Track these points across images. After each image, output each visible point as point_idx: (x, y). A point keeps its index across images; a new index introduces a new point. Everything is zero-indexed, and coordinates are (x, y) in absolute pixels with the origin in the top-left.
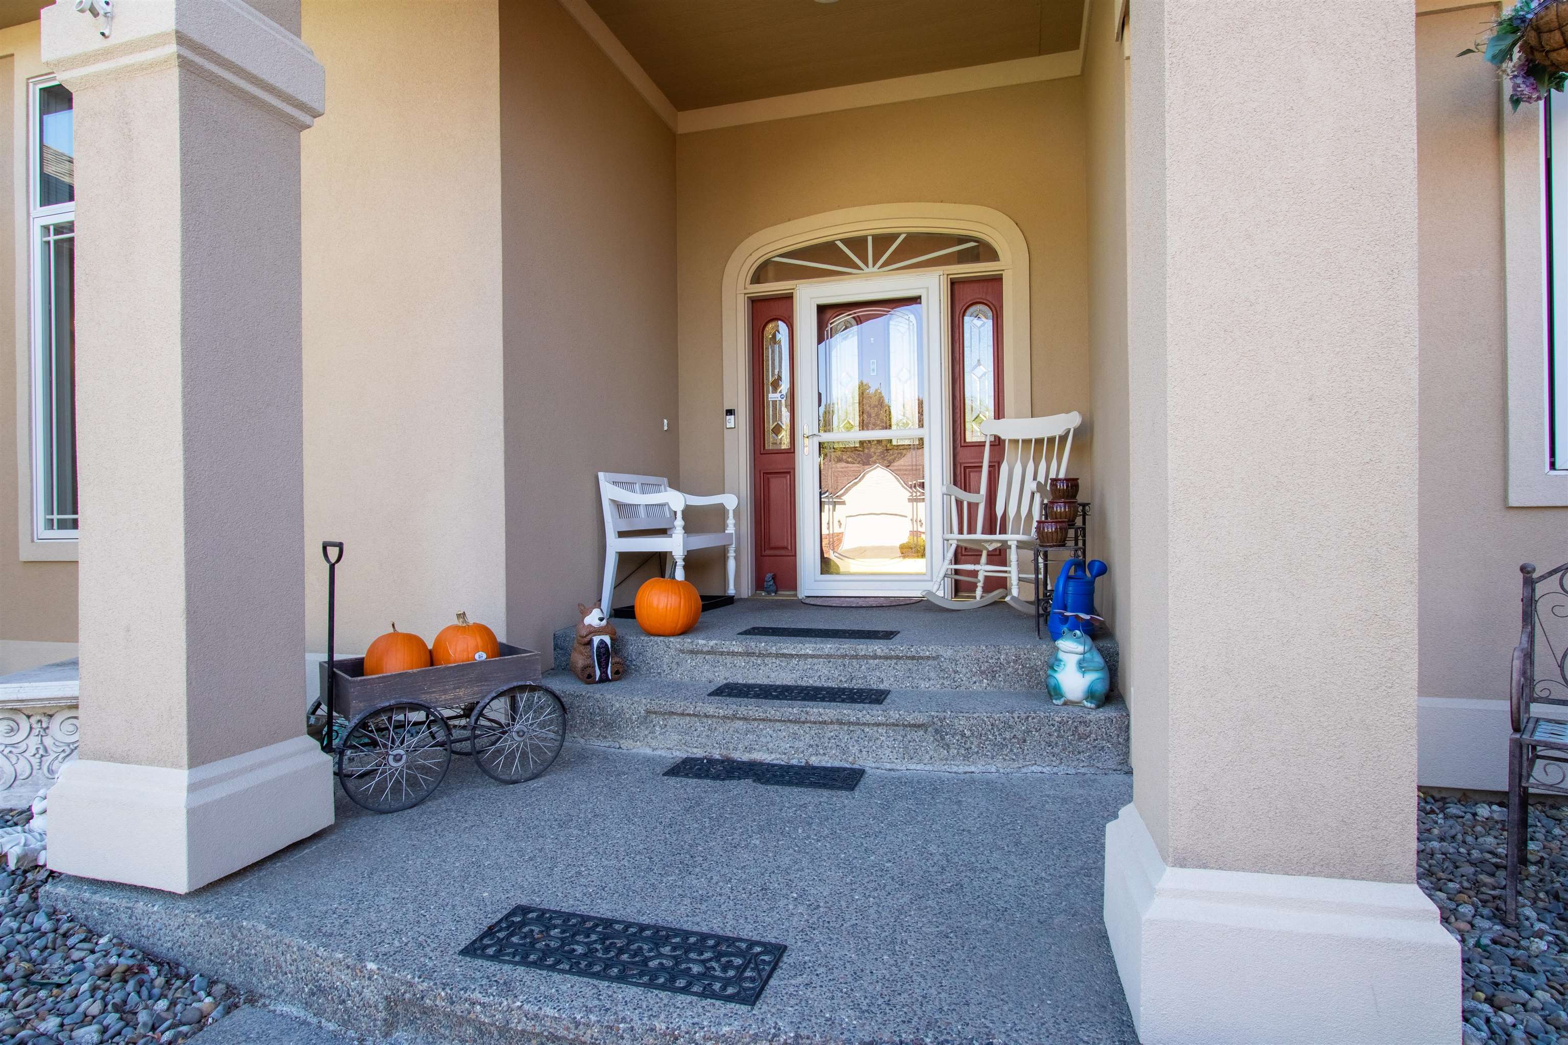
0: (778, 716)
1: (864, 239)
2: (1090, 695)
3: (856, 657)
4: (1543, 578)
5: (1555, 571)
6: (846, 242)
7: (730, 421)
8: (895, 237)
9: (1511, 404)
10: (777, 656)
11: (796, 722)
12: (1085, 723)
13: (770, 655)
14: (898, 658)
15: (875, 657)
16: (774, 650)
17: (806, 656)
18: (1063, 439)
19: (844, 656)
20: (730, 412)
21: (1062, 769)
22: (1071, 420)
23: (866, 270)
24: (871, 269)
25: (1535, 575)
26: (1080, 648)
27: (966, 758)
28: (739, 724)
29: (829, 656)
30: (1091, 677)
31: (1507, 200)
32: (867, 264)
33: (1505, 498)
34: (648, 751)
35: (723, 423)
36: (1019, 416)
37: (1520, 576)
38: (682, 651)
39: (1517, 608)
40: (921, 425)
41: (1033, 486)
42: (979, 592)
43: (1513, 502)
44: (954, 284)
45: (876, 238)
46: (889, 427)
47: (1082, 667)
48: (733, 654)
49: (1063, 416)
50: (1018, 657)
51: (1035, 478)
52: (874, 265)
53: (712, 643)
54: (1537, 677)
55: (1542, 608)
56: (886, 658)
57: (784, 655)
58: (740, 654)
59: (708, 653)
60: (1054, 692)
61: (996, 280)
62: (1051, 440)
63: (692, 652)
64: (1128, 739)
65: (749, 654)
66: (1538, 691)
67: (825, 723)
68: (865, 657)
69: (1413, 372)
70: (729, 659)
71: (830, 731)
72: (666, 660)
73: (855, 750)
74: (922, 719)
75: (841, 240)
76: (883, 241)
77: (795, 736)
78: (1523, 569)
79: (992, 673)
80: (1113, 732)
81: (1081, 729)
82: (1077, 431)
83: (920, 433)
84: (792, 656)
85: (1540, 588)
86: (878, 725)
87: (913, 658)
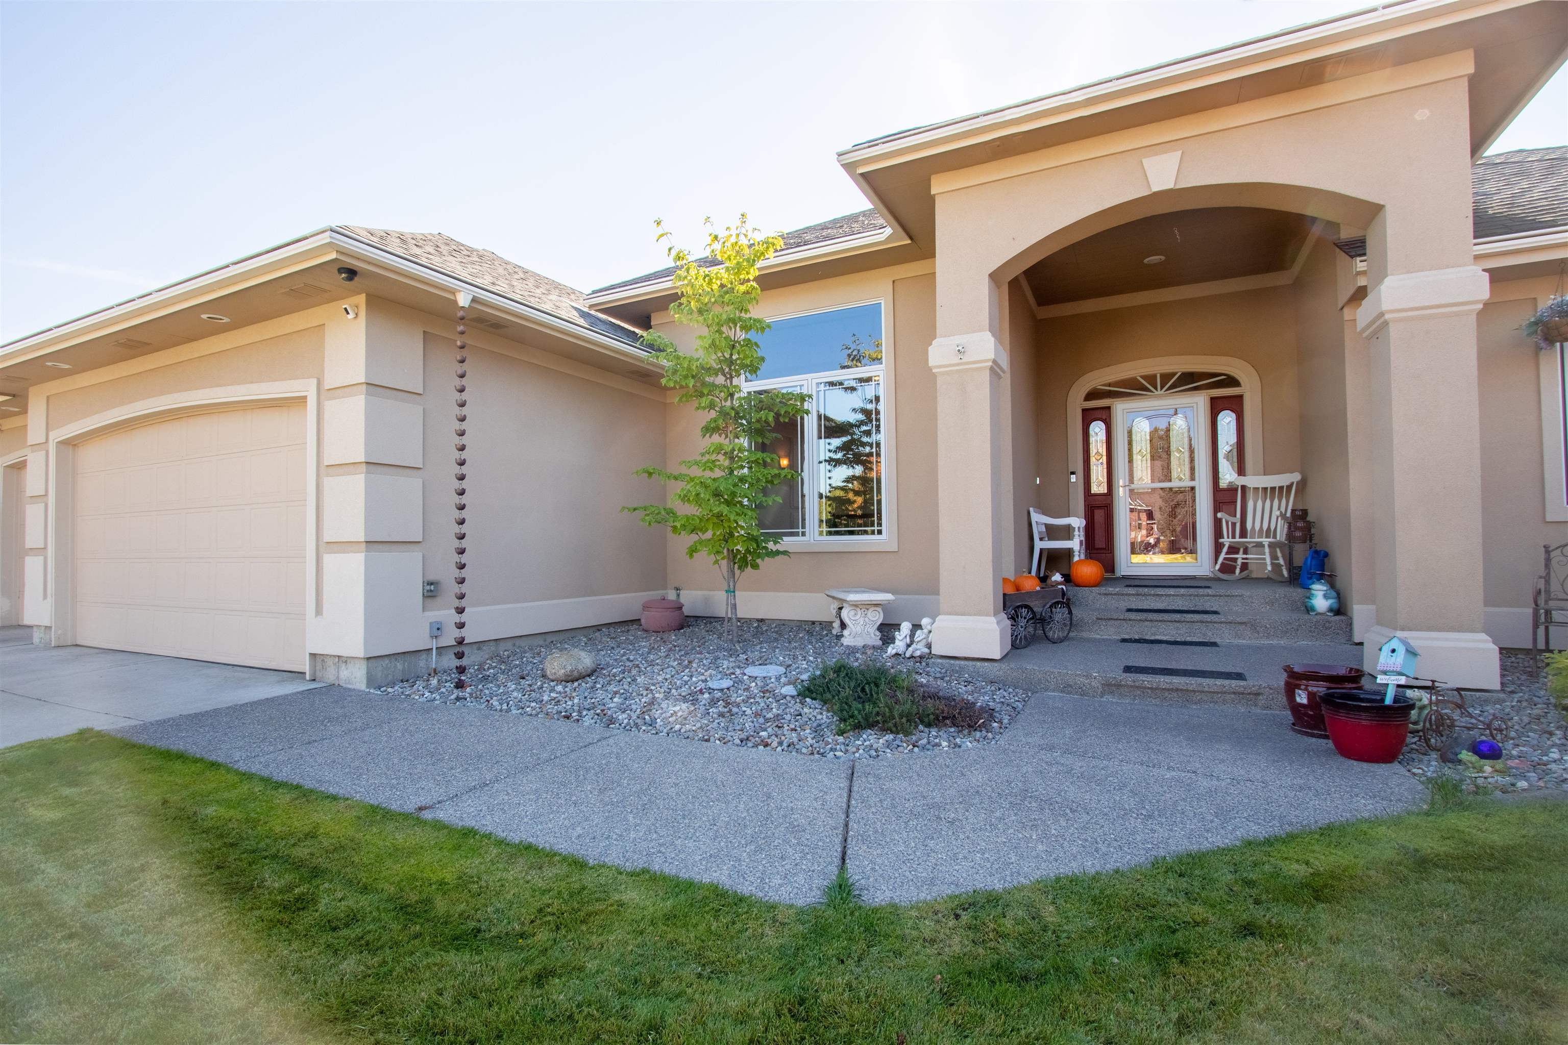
0: (1170, 619)
1: (1155, 376)
2: (1331, 610)
3: (1197, 596)
4: (1554, 550)
5: (1559, 547)
6: (1144, 377)
7: (1073, 478)
8: (1174, 374)
9: (1546, 476)
10: (1154, 595)
11: (1179, 622)
12: (1330, 622)
13: (1150, 595)
14: (1220, 596)
15: (1208, 595)
16: (1153, 592)
17: (1170, 595)
18: (1289, 487)
19: (1190, 595)
20: (1073, 473)
21: (1318, 643)
22: (1296, 477)
23: (1156, 393)
24: (1159, 392)
25: (1550, 549)
26: (1325, 588)
27: (1268, 638)
28: (1147, 623)
29: (1183, 595)
30: (1330, 602)
31: (1542, 385)
32: (1156, 389)
33: (1544, 517)
34: (1099, 637)
35: (1069, 479)
36: (1256, 474)
37: (1543, 549)
38: (1100, 594)
39: (1543, 562)
40: (1192, 478)
41: (1278, 513)
42: (1238, 571)
43: (1548, 520)
44: (1213, 400)
45: (1162, 376)
46: (1170, 481)
47: (1326, 597)
48: (1129, 595)
49: (1288, 475)
50: (1286, 596)
51: (1279, 509)
52: (1162, 388)
53: (1117, 590)
54: (1552, 590)
55: (1554, 563)
56: (1214, 596)
57: (1158, 595)
58: (1133, 595)
59: (1115, 594)
60: (1309, 609)
61: (1240, 397)
62: (1281, 488)
63: (1105, 594)
64: (1351, 629)
65: (1138, 595)
66: (1552, 596)
67: (1193, 622)
68: (1203, 595)
69: (1479, 481)
70: (1126, 598)
71: (1196, 626)
72: (1091, 598)
73: (1210, 634)
74: (1244, 620)
75: (1142, 377)
76: (1166, 377)
77: (1178, 629)
78: (1545, 547)
79: (1272, 603)
80: (1343, 626)
81: (1327, 625)
82: (1298, 483)
83: (1192, 484)
84: (1162, 595)
85: (1553, 554)
86: (1221, 623)
87: (1228, 596)
